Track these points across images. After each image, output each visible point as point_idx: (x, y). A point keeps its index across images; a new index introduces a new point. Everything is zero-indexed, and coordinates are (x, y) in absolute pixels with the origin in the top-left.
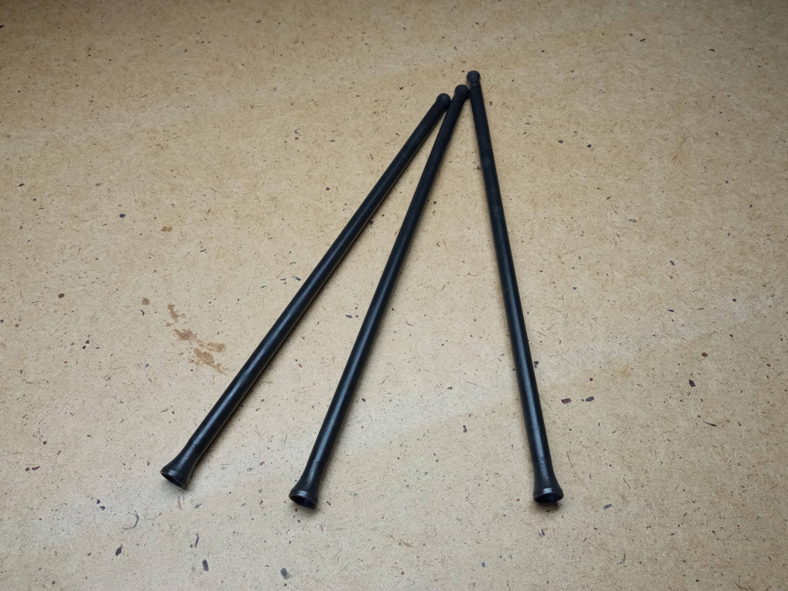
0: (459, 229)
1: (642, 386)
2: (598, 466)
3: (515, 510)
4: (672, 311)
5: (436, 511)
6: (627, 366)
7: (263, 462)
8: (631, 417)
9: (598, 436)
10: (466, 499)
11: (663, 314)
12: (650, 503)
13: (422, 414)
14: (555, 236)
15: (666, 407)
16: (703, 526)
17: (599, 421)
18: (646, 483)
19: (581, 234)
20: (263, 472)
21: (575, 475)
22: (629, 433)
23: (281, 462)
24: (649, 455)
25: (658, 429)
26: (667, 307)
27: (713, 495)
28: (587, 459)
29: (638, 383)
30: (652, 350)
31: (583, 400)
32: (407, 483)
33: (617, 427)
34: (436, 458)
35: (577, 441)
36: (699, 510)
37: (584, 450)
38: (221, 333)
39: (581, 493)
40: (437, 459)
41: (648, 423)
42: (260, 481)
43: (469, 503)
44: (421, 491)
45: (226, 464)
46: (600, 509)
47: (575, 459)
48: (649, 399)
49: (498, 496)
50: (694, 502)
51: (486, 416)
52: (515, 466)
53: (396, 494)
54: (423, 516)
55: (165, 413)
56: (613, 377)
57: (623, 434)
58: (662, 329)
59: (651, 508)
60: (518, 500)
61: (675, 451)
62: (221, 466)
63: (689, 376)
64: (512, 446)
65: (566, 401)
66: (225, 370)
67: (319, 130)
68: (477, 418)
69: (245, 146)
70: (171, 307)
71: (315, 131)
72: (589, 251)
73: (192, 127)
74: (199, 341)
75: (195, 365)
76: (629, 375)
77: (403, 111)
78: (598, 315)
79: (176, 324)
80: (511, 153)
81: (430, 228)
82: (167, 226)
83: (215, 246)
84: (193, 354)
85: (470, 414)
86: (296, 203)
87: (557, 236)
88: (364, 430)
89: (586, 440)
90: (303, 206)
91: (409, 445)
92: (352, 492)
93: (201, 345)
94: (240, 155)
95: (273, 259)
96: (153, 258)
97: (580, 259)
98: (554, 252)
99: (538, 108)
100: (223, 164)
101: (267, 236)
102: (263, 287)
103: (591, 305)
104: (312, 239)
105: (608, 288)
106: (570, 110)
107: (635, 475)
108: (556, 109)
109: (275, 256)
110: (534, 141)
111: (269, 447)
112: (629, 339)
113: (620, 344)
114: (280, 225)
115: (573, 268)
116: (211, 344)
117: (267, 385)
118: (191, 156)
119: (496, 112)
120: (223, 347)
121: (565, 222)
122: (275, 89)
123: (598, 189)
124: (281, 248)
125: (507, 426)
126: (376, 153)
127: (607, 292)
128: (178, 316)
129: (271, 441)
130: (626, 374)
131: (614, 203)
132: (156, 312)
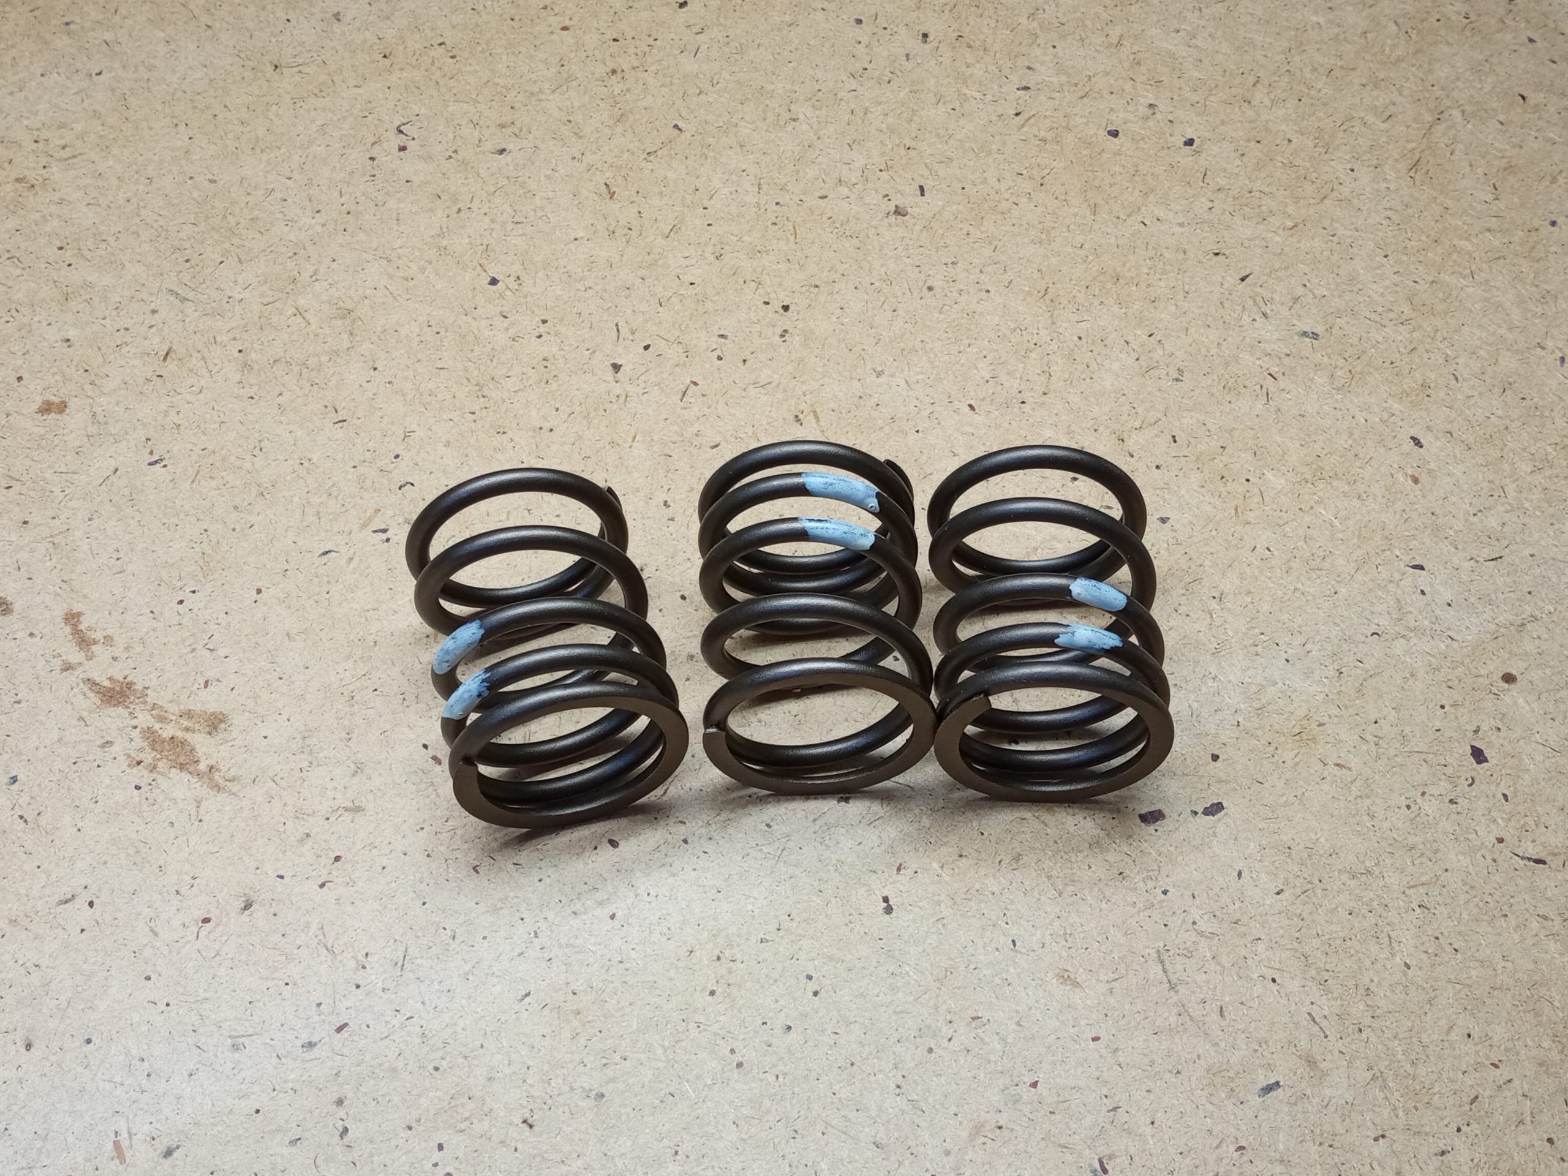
0: (854, 375)
1: (1350, 769)
2: (1240, 983)
3: (1026, 1110)
4: (1420, 567)
5: (818, 1127)
6: (1307, 717)
7: (346, 1025)
8: (1322, 852)
9: (1238, 904)
10: (898, 1091)
11: (1397, 576)
12: (1382, 1073)
13: (772, 872)
14: (1107, 384)
15: (1412, 820)
16: (1521, 1127)
17: (1239, 865)
18: (1367, 1021)
19: (1176, 375)
20: (345, 1051)
21: (1183, 1010)
22: (1319, 892)
23: (394, 1022)
24: (1374, 948)
25: (1393, 880)
26: (1406, 559)
27: (1545, 1045)
28: (1212, 967)
29: (1338, 761)
30: (1372, 673)
31: (1195, 813)
32: (737, 1058)
33: (1286, 879)
34: (812, 986)
35: (1184, 921)
36: (1510, 1085)
37: (1203, 943)
38: (215, 683)
39: (1199, 1056)
40: (816, 988)
41: (1368, 864)
42: (337, 1075)
43: (905, 1101)
44: (777, 1077)
45: (243, 1036)
46: (1250, 1097)
47: (1179, 967)
48: (1368, 802)
49: (982, 1077)
50: (1496, 1066)
51: (942, 864)
52: (1023, 994)
53: (709, 1087)
54: (784, 1142)
55: (67, 905)
56: (1271, 749)
57: (1303, 896)
58: (1395, 616)
59: (1384, 1087)
60: (1034, 1085)
61: (1442, 934)
62: (230, 1041)
63: (1470, 734)
64: (1015, 945)
65: (1150, 816)
66: (229, 781)
67: (464, 122)
68: (919, 875)
69: (261, 174)
70: (72, 618)
71: (451, 127)
72: (1198, 420)
73: (111, 127)
74: (154, 706)
75: (145, 773)
76: (1314, 740)
77: (690, 66)
78: (1227, 586)
79: (88, 665)
80: (985, 167)
81: (776, 376)
82: (53, 399)
83: (190, 447)
84: (139, 742)
85: (901, 865)
86: (409, 323)
87: (1112, 385)
88: (616, 923)
89: (1206, 917)
90: (426, 329)
91: (739, 957)
92: (591, 1090)
93: (162, 719)
94: (249, 198)
95: (350, 477)
96: (17, 487)
97: (1175, 441)
98: (1107, 427)
99: (1050, 45)
100: (203, 224)
101: (330, 415)
102: (327, 552)
103: (1207, 563)
104: (455, 420)
105: (1251, 516)
106: (1135, 48)
107: (1339, 1002)
108: (1098, 48)
109: (355, 467)
110: (1042, 134)
111: (360, 983)
112: (1309, 646)
113: (1287, 661)
114: (365, 384)
115: (1158, 467)
116: (189, 714)
117: (347, 817)
118: (112, 205)
119: (940, 59)
120: (221, 721)
121: (1133, 345)
122: (337, 17)
123: (1217, 254)
124: (370, 445)
125: (997, 892)
126: (620, 180)
127: (1247, 526)
128: (95, 642)
129: (364, 967)
130: (1305, 737)
131: (1259, 289)
132: (31, 635)
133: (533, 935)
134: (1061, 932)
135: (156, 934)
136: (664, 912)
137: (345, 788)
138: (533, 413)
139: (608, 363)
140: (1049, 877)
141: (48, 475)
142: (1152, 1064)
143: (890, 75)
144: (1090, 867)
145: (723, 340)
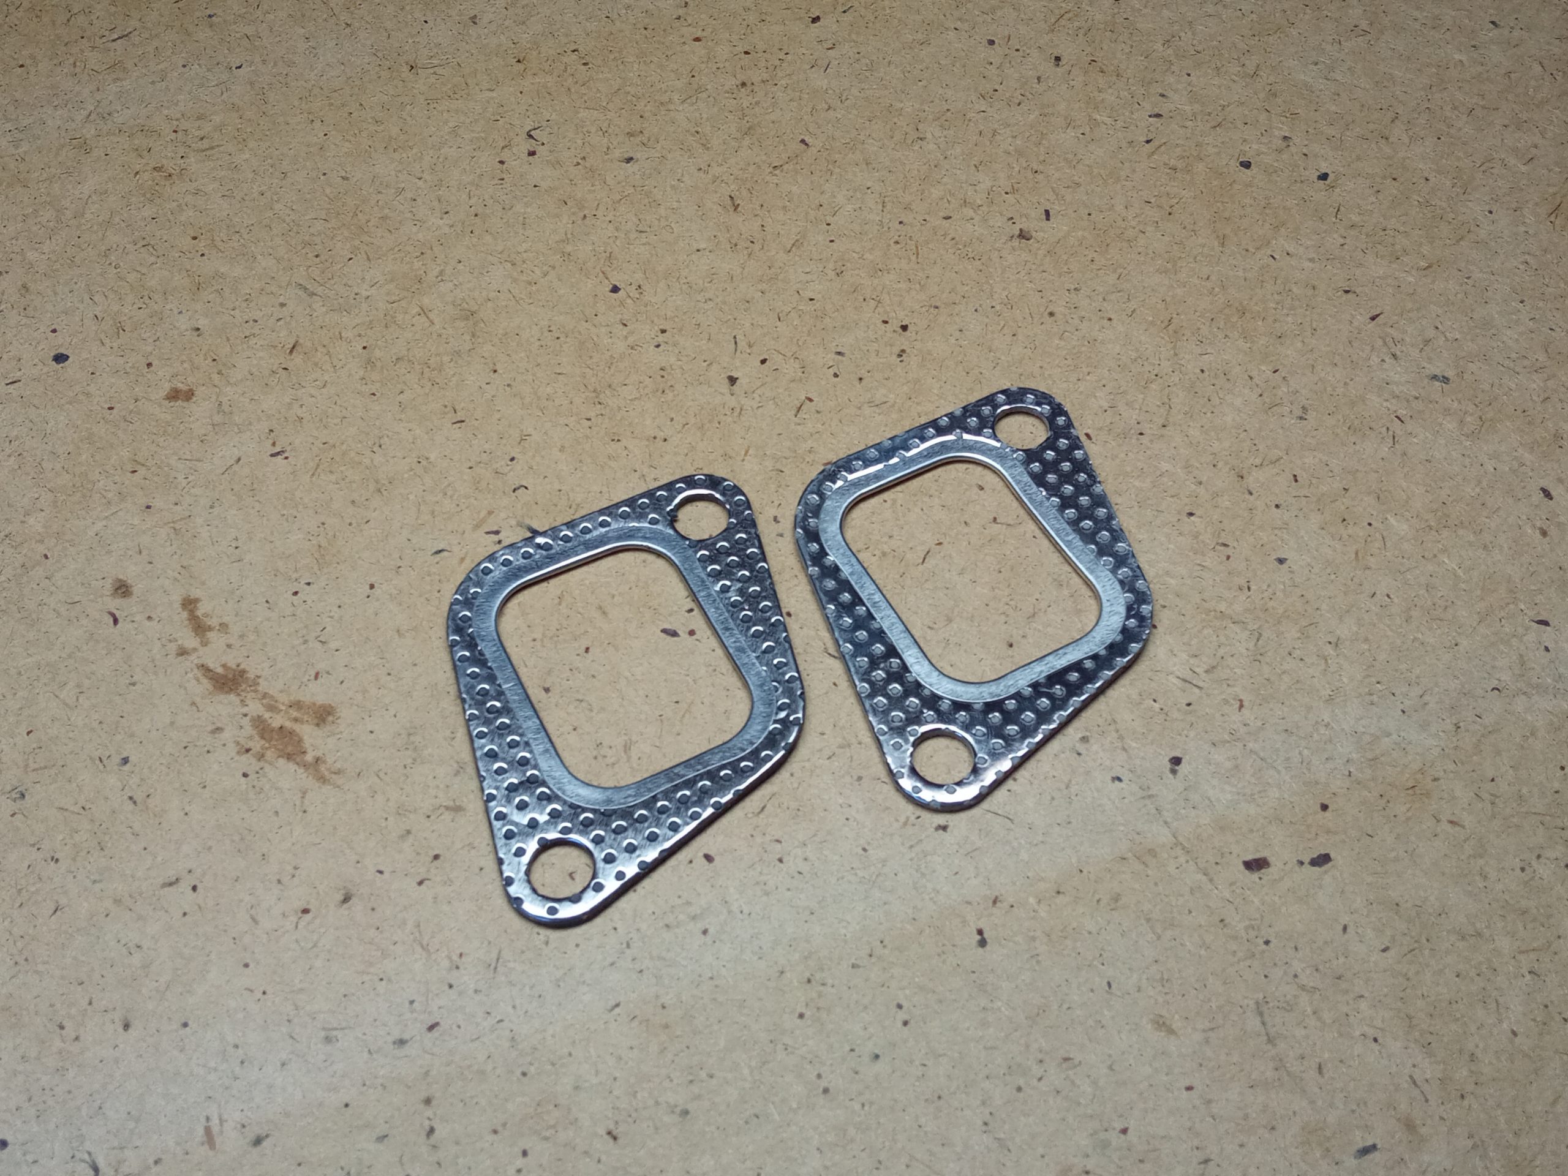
1: (1464, 827)
2: (1340, 1040)
3: (1115, 1156)
4: (1545, 623)
5: (902, 1159)
6: (1421, 771)
7: (438, 1024)
8: (1430, 911)
9: (1342, 960)
10: (984, 1128)
11: (1520, 630)
12: (1483, 1142)
13: (866, 897)
14: (1229, 419)
15: (1526, 883)
17: (1345, 919)
18: (1470, 1087)
19: (1299, 413)
20: (436, 1050)
21: (1280, 1065)
22: (1427, 952)
23: (485, 1024)
24: (1481, 1013)
25: (1504, 944)
26: (1531, 613)
28: (1312, 1022)
29: (1452, 818)
30: (1490, 729)
31: (1301, 863)
32: (824, 1083)
33: (1393, 937)
34: (902, 1016)
35: (1285, 973)
37: (1304, 999)
38: (325, 675)
39: (1294, 1113)
40: (906, 1017)
42: (427, 1073)
43: (992, 1139)
44: (863, 1105)
45: (336, 1029)
46: (1345, 1158)
47: (1278, 1021)
48: (1482, 861)
49: (1071, 1121)
51: (1039, 902)
52: (1116, 1038)
53: (795, 1111)
55: (171, 889)
56: (1383, 802)
57: (1409, 956)
58: (1517, 672)
59: (1484, 1156)
60: (1124, 1131)
61: (1552, 1002)
62: (323, 1033)
64: (1110, 987)
65: (1256, 865)
66: (335, 773)
67: (593, 130)
68: (1015, 909)
69: (393, 173)
70: (189, 604)
71: (581, 135)
72: (1320, 460)
73: (250, 120)
74: (265, 695)
75: (253, 761)
76: (1428, 795)
77: (819, 80)
78: (1344, 631)
79: (202, 651)
80: (1112, 194)
81: (891, 396)
82: (180, 386)
83: (311, 440)
84: (248, 730)
85: (997, 897)
86: (530, 328)
87: (1234, 420)
88: (708, 939)
89: (1308, 972)
90: (546, 334)
91: (830, 982)
92: (676, 1106)
93: (271, 708)
94: (380, 197)
95: (465, 477)
96: (142, 471)
97: (1296, 481)
98: (1226, 463)
99: (1184, 73)
100: (334, 221)
101: (449, 415)
102: (440, 551)
103: (1324, 607)
104: (571, 425)
105: (1372, 562)
106: (1272, 79)
107: (1442, 1066)
108: (1234, 77)
109: (471, 468)
110: (1172, 162)
111: (453, 982)
112: (1426, 698)
113: (1403, 712)
114: (484, 386)
115: (1277, 506)
116: (297, 705)
117: (447, 816)
118: (246, 198)
119: (1072, 83)
120: (329, 714)
121: (1256, 380)
122: (474, 20)
123: (1347, 292)
124: (487, 447)
125: (1094, 931)
126: (745, 193)
127: (1367, 572)
128: (210, 629)
129: (457, 968)
130: (1418, 792)
131: (1389, 330)
132: (149, 618)
133: (625, 945)
134: (1158, 977)
135: (255, 921)
136: (756, 931)
137: (448, 786)
138: (648, 422)
139: (724, 376)
140: (1148, 920)
141: (173, 461)
142: (1246, 1117)
143: (1020, 97)
144: (1190, 912)
145: (840, 357)
